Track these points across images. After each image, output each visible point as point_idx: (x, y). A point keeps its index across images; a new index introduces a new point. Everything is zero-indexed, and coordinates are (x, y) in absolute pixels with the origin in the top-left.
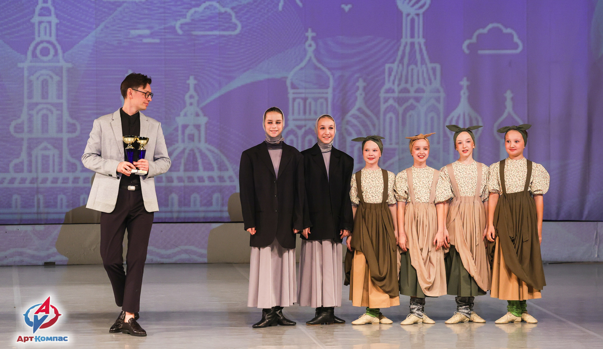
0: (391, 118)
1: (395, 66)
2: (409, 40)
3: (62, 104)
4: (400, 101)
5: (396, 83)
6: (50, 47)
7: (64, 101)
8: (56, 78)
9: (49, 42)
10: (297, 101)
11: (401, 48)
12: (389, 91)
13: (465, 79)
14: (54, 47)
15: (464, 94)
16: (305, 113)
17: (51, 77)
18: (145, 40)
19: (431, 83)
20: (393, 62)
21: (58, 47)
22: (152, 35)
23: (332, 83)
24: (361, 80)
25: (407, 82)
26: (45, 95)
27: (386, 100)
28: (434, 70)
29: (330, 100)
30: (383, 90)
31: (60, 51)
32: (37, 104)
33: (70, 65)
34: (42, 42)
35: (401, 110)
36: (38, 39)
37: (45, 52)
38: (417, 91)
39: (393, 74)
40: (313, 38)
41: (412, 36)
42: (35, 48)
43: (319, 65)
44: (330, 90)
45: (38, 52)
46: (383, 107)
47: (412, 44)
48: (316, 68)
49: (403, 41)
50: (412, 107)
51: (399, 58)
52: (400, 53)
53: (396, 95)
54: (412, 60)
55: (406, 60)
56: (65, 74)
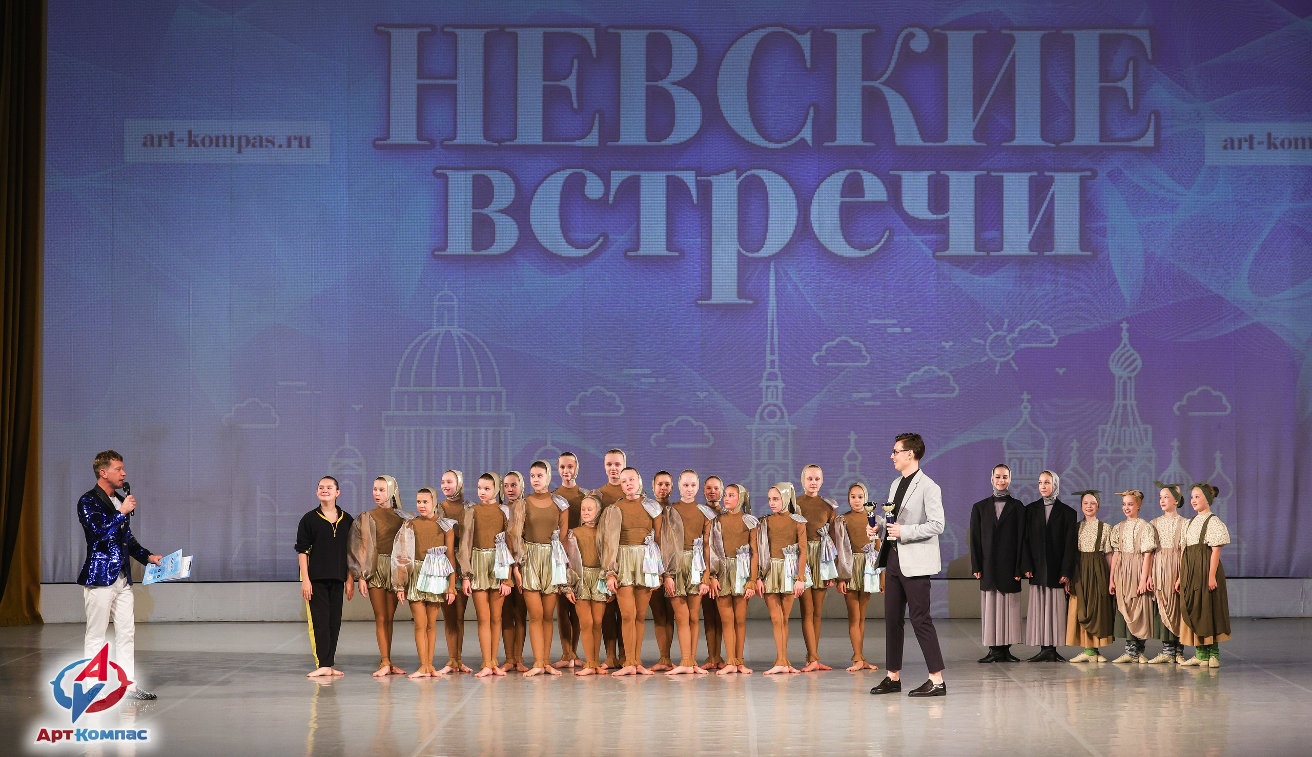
0: (1104, 478)
1: (1108, 427)
2: (1122, 402)
3: (787, 464)
4: (1113, 461)
5: (1109, 443)
6: (777, 410)
7: (790, 461)
8: (782, 440)
9: (775, 405)
10: (1014, 461)
11: (1114, 411)
12: (1103, 451)
13: (1176, 440)
14: (781, 410)
15: (1175, 455)
16: (1020, 472)
17: (778, 439)
18: (867, 403)
19: (1143, 444)
20: (1106, 423)
21: (784, 410)
22: (873, 398)
23: (1046, 443)
24: (1075, 441)
25: (1119, 443)
26: (771, 456)
27: (1099, 461)
28: (1146, 431)
29: (1045, 460)
30: (1096, 451)
31: (786, 414)
32: (764, 465)
33: (795, 427)
34: (769, 405)
35: (1114, 470)
36: (765, 403)
37: (772, 415)
38: (1129, 451)
39: (1106, 435)
40: (1029, 401)
41: (1125, 398)
42: (763, 411)
43: (1035, 427)
44: (1045, 450)
45: (765, 414)
46: (1097, 466)
47: (1125, 406)
48: (1031, 428)
49: (1116, 403)
50: (1124, 467)
51: (1111, 419)
52: (1113, 414)
53: (1109, 455)
54: (1125, 422)
55: (1119, 422)
56: (790, 436)
